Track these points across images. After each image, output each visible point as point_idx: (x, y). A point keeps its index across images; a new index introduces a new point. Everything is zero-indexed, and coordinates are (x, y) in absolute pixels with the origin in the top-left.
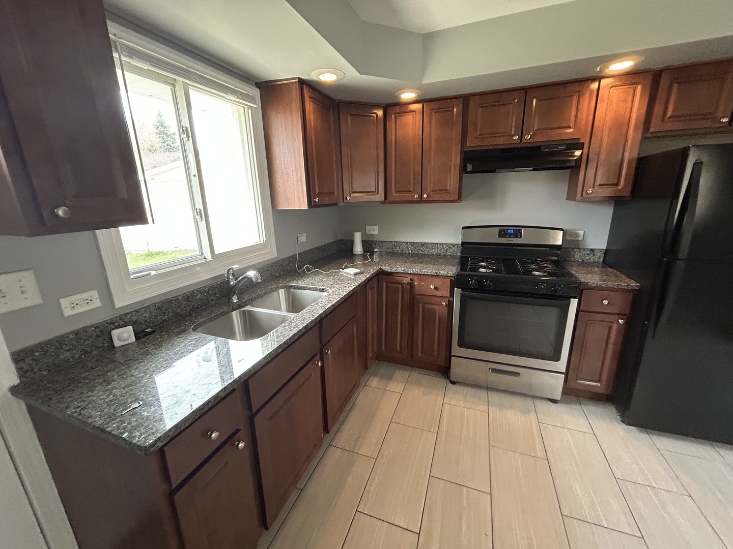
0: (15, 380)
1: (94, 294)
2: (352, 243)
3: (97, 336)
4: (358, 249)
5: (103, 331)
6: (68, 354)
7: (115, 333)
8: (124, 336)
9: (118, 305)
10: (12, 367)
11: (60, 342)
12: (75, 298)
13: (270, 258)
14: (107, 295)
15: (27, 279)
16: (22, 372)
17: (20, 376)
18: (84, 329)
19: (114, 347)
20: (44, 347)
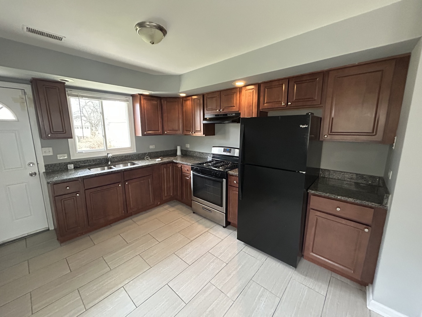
0: (45, 171)
1: (66, 155)
2: (176, 150)
3: (64, 165)
4: (179, 153)
5: (66, 164)
6: (56, 168)
7: (68, 165)
8: (71, 166)
9: (72, 159)
10: (44, 168)
11: (55, 165)
12: (61, 155)
13: (133, 152)
14: (69, 156)
15: (51, 149)
16: (46, 169)
17: (46, 170)
18: (62, 163)
19: (68, 169)
20: (51, 165)
